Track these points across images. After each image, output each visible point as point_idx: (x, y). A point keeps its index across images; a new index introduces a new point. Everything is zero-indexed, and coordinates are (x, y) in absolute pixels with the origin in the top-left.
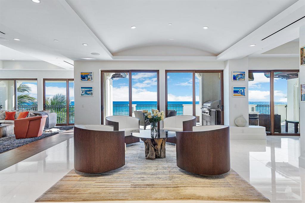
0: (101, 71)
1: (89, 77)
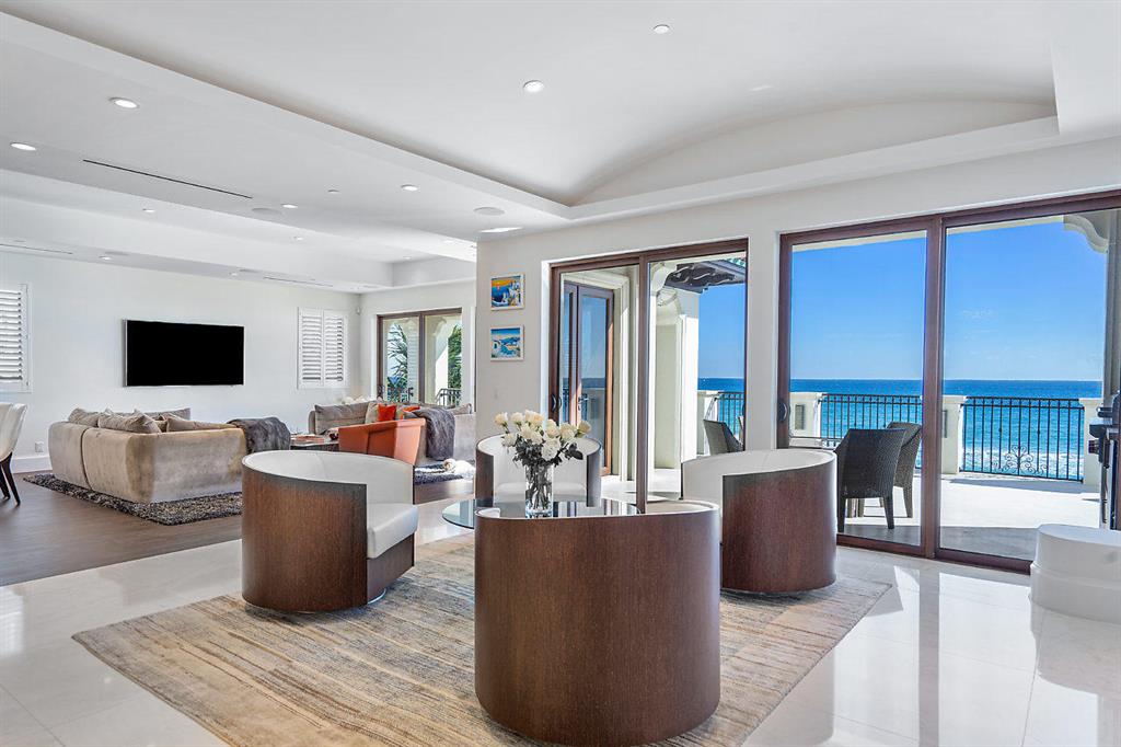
0: (553, 269)
1: (512, 292)
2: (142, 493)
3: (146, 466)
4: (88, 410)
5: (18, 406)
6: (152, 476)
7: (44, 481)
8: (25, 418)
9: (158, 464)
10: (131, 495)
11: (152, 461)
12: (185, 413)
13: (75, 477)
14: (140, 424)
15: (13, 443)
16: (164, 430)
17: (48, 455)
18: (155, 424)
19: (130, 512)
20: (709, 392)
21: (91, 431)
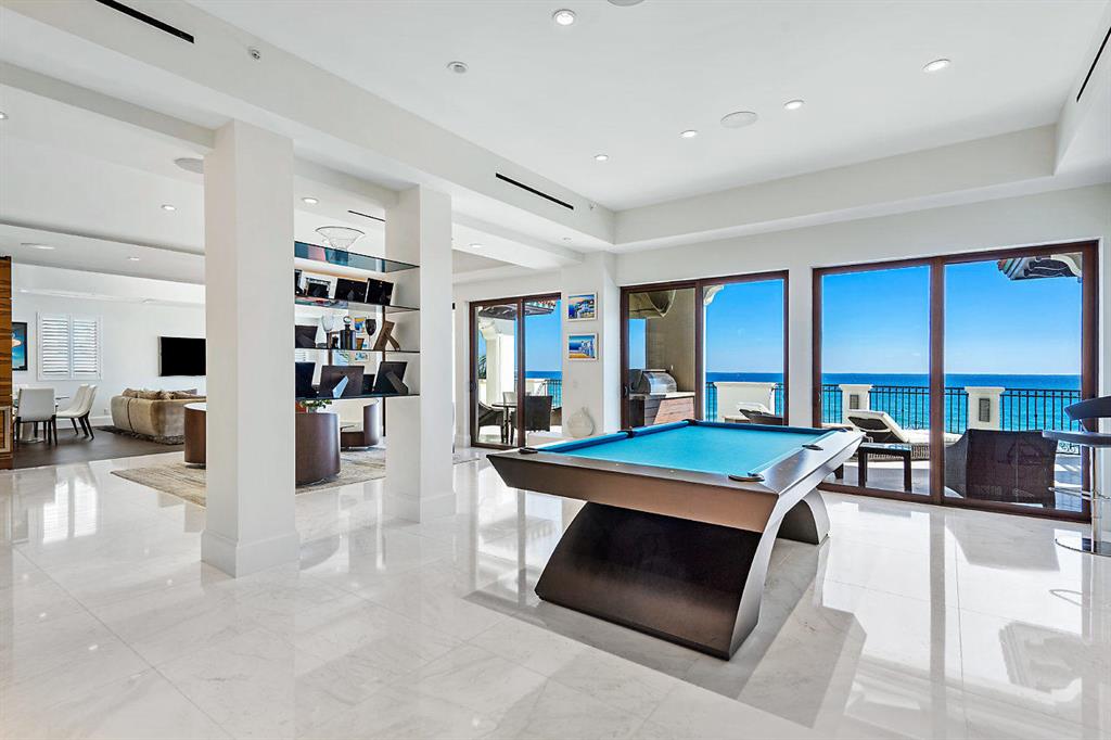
2: (159, 432)
3: (161, 417)
4: (134, 389)
5: (92, 386)
6: (164, 422)
7: (107, 429)
8: (97, 392)
9: (168, 416)
10: (152, 431)
11: (164, 414)
12: (194, 391)
13: (126, 426)
14: (159, 395)
15: (90, 405)
16: (172, 398)
17: (111, 417)
18: (168, 395)
19: (152, 441)
20: (536, 380)
21: (133, 400)
